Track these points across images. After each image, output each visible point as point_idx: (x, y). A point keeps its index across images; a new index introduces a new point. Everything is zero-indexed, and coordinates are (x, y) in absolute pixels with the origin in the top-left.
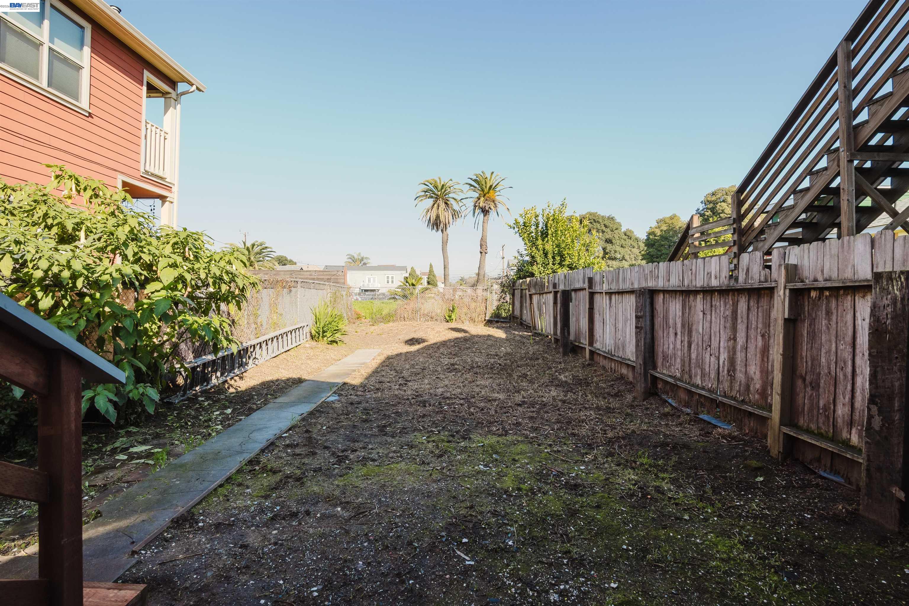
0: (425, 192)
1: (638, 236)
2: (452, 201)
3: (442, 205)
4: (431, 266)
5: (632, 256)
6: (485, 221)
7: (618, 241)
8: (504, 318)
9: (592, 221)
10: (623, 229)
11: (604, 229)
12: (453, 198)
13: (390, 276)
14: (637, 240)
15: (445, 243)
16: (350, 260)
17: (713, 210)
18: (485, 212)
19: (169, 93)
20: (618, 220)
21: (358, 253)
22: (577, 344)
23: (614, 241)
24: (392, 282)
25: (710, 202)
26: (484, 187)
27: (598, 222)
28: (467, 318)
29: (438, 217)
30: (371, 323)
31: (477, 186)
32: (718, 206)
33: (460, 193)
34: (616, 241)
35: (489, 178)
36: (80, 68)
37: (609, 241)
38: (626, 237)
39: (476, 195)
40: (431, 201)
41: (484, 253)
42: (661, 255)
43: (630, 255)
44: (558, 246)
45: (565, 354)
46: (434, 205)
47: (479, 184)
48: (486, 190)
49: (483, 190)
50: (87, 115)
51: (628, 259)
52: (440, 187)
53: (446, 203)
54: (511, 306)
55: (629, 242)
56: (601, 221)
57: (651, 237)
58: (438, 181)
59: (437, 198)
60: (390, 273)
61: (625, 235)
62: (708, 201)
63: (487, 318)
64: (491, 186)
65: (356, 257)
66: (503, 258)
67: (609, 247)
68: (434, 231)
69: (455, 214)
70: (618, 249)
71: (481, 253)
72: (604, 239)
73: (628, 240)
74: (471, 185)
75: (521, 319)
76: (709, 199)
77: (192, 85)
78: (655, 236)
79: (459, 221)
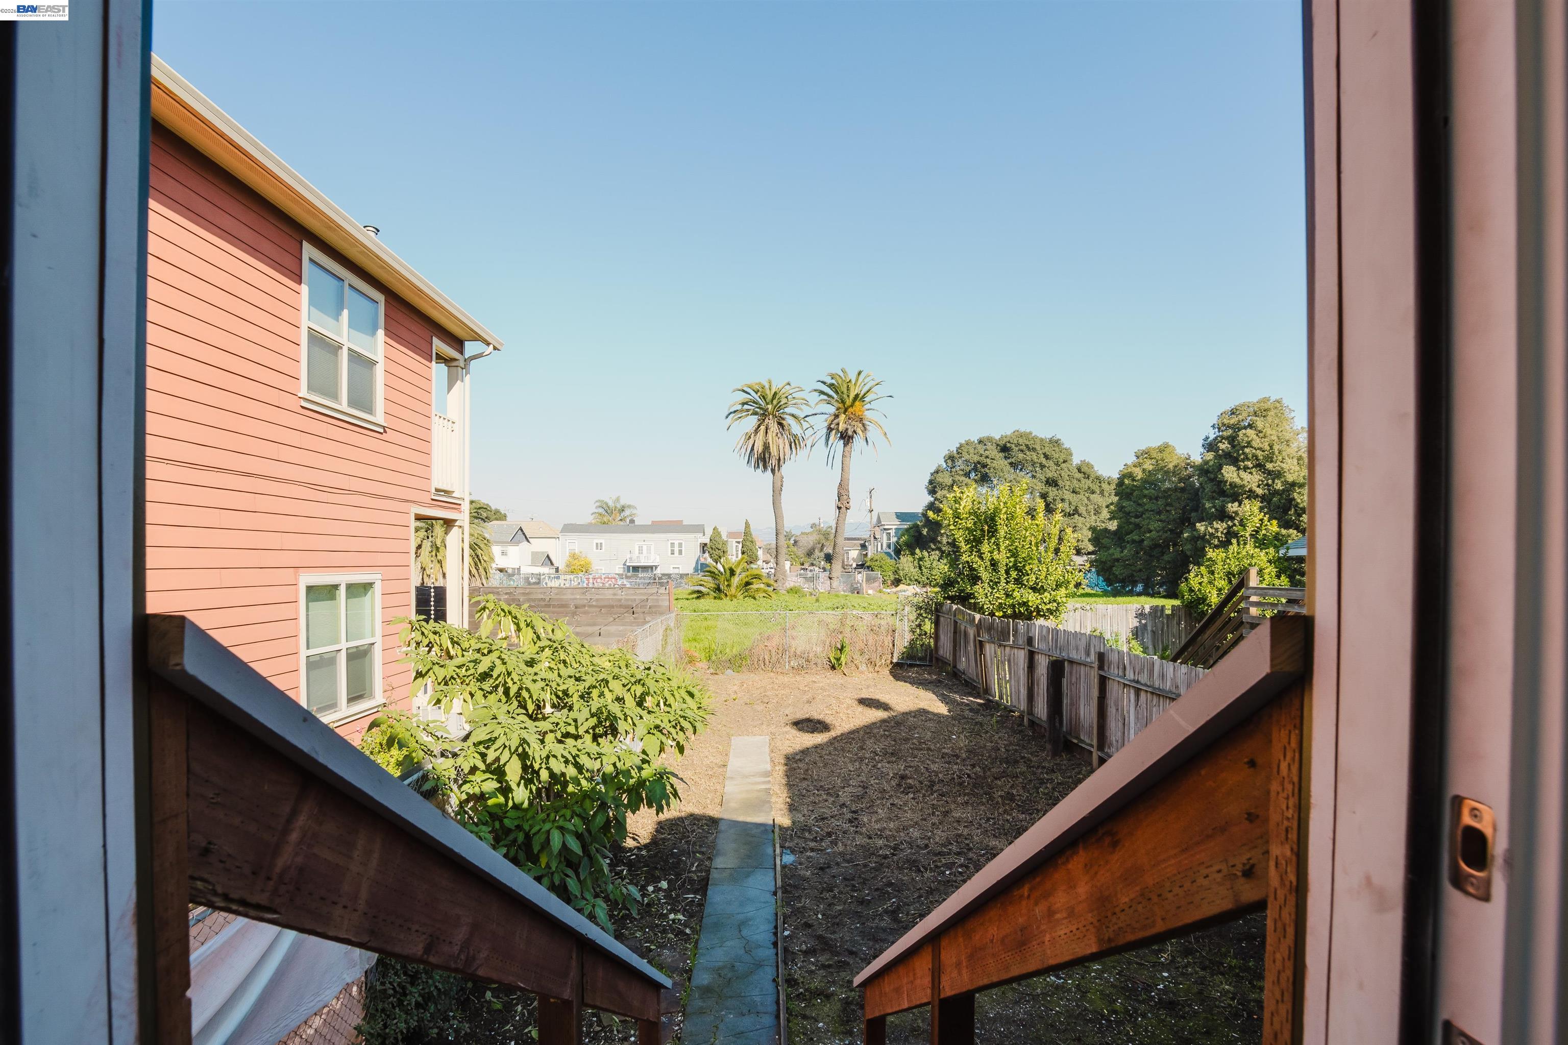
0: (743, 404)
1: (1100, 473)
2: (789, 420)
3: (774, 427)
4: (747, 525)
5: (1091, 507)
6: (847, 454)
7: (1068, 483)
8: (920, 659)
9: (1024, 448)
10: (1076, 460)
11: (1044, 461)
12: (793, 415)
13: (676, 543)
14: (1099, 479)
15: (777, 491)
16: (601, 510)
17: (1232, 440)
18: (847, 438)
19: (455, 360)
20: (1067, 444)
21: (614, 498)
22: (1075, 741)
23: (1060, 483)
24: (680, 552)
25: (1229, 427)
26: (845, 396)
27: (1034, 449)
28: (864, 661)
29: (766, 447)
30: (712, 671)
31: (835, 396)
32: (1241, 433)
33: (804, 407)
34: (1065, 483)
35: (853, 382)
36: (373, 363)
37: (1052, 483)
38: (1080, 476)
39: (832, 410)
40: (753, 420)
41: (843, 509)
42: (1143, 513)
43: (1087, 505)
44: (1015, 555)
45: (1055, 754)
46: (759, 426)
47: (837, 392)
48: (848, 402)
49: (843, 402)
50: (382, 431)
51: (1084, 513)
52: (770, 397)
53: (780, 424)
54: (932, 640)
55: (1086, 483)
56: (1038, 447)
57: (1126, 481)
58: (767, 386)
59: (764, 415)
60: (677, 538)
61: (1079, 471)
62: (1224, 425)
63: (895, 660)
64: (857, 396)
65: (611, 504)
66: (871, 511)
67: (1052, 492)
68: (759, 471)
69: (795, 442)
70: (1068, 495)
71: (839, 508)
72: (1044, 479)
73: (1083, 481)
74: (822, 393)
75: (955, 667)
76: (1226, 421)
77: (488, 344)
78: (1133, 480)
79: (802, 453)
